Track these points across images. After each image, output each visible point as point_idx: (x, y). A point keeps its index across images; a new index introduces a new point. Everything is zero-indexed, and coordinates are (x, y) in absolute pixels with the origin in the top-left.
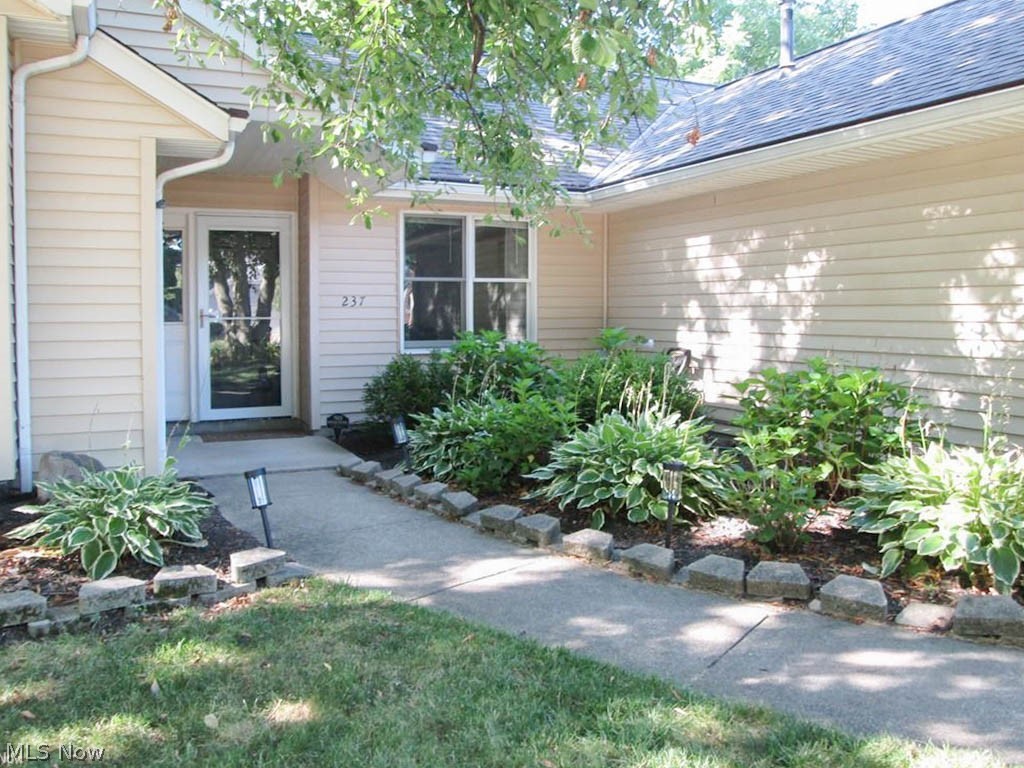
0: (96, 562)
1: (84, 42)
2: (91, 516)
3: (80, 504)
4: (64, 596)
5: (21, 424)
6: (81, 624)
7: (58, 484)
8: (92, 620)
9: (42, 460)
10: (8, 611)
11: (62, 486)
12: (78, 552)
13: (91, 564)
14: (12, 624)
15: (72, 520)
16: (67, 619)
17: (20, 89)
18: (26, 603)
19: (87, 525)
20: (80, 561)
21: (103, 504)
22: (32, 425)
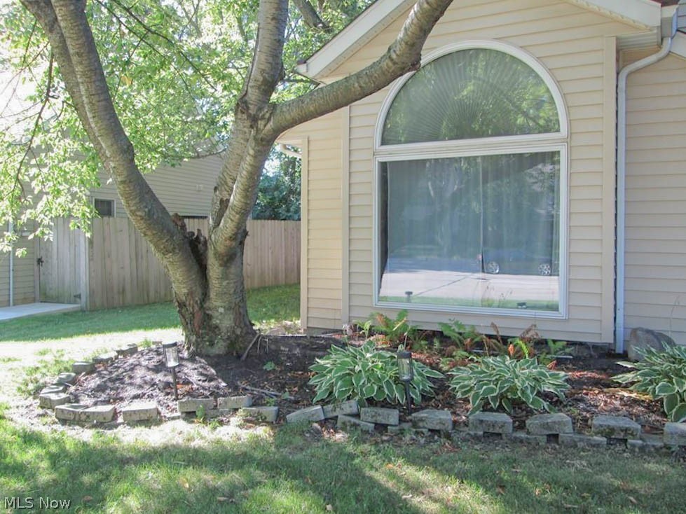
0: (675, 410)
1: (667, 42)
2: (672, 376)
3: (664, 366)
4: (651, 427)
5: (618, 307)
6: (664, 450)
7: (647, 350)
8: (673, 449)
9: (631, 333)
10: (615, 428)
11: (649, 352)
12: (661, 400)
13: (671, 410)
14: (617, 437)
15: (658, 377)
16: (655, 444)
17: (622, 84)
18: (627, 426)
19: (668, 382)
20: (663, 407)
21: (681, 369)
22: (624, 309)
